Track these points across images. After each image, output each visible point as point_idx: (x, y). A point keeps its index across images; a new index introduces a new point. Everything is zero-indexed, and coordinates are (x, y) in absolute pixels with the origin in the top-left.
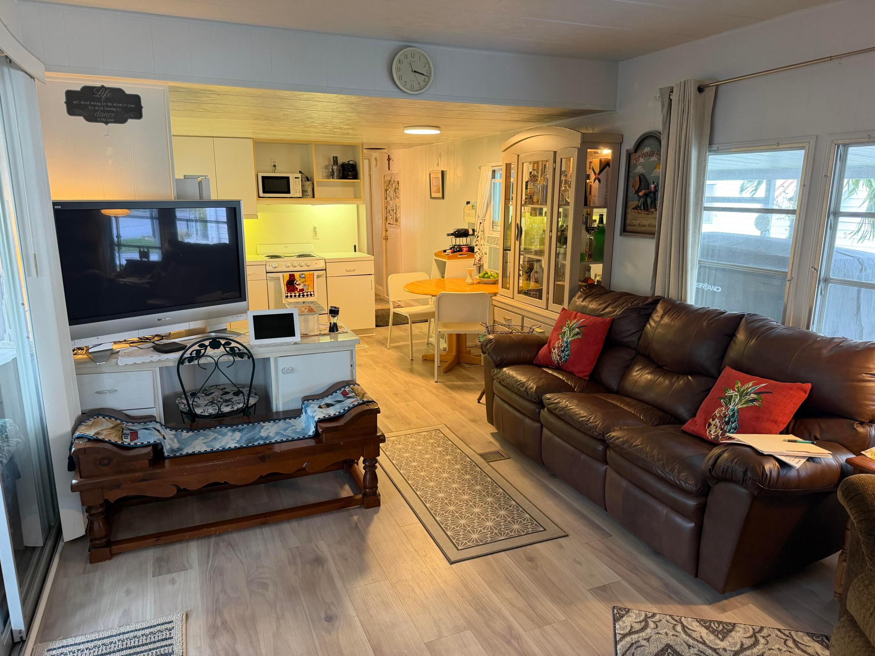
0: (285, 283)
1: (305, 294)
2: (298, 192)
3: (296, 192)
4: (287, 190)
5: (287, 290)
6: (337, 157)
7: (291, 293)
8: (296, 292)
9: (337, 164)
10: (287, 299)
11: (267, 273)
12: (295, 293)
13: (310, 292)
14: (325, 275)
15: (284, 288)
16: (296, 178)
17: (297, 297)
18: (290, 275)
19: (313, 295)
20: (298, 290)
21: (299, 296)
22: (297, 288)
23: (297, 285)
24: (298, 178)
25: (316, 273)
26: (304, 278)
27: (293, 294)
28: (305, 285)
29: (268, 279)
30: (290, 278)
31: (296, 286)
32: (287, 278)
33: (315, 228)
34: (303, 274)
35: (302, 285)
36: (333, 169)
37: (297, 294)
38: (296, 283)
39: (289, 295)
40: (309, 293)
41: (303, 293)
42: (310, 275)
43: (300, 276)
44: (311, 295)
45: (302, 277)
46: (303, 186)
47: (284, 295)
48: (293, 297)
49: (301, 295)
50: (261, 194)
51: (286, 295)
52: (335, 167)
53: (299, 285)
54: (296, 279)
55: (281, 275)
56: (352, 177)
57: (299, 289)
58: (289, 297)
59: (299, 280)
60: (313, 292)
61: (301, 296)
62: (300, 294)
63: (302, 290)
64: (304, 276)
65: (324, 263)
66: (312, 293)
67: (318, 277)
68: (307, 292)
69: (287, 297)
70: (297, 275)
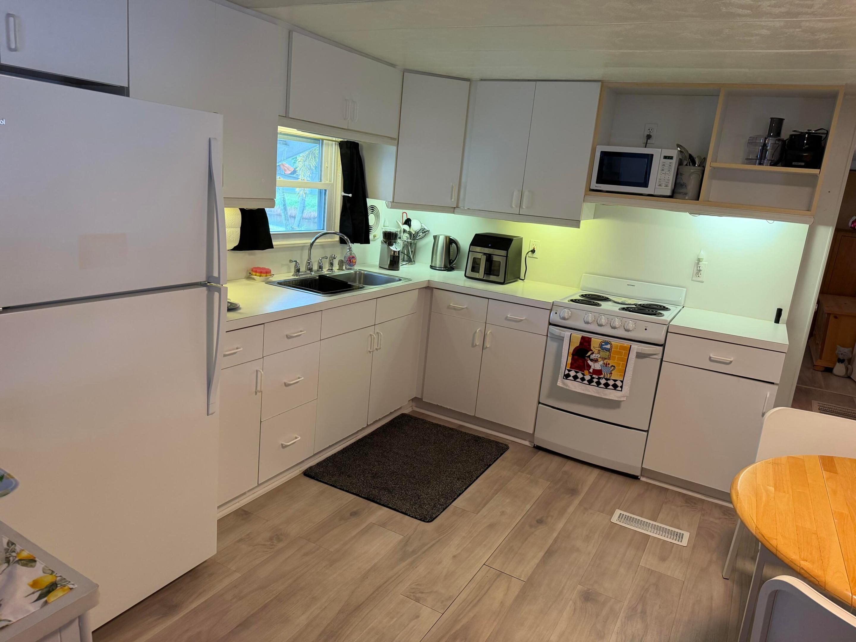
0: (571, 351)
1: (603, 381)
2: (663, 185)
3: (660, 185)
4: (642, 181)
5: (571, 364)
6: (781, 121)
7: (577, 372)
8: (586, 372)
9: (778, 134)
10: (566, 381)
11: (550, 324)
12: (583, 375)
13: (615, 381)
14: (660, 357)
15: (566, 359)
16: (665, 157)
17: (586, 382)
18: (583, 338)
19: (619, 389)
20: (591, 370)
21: (590, 382)
22: (590, 367)
23: (592, 360)
24: (671, 158)
25: (636, 347)
26: (609, 350)
27: (580, 375)
28: (606, 365)
29: (549, 335)
30: (581, 343)
31: (589, 362)
32: (576, 343)
33: (699, 260)
34: (607, 343)
35: (601, 363)
36: (765, 145)
37: (588, 377)
38: (589, 356)
39: (572, 373)
40: (611, 382)
41: (599, 378)
42: (622, 348)
43: (601, 346)
44: (615, 386)
45: (605, 349)
46: (678, 174)
47: (563, 371)
48: (579, 380)
49: (595, 380)
50: (594, 185)
51: (567, 372)
52: (770, 142)
53: (596, 361)
54: (592, 348)
55: (567, 333)
56: (803, 164)
57: (592, 367)
58: (571, 378)
59: (596, 352)
60: (622, 382)
61: (594, 384)
62: (592, 378)
63: (598, 372)
64: (608, 346)
65: (664, 332)
66: (619, 383)
67: (640, 356)
68: (607, 379)
69: (567, 376)
70: (596, 341)
